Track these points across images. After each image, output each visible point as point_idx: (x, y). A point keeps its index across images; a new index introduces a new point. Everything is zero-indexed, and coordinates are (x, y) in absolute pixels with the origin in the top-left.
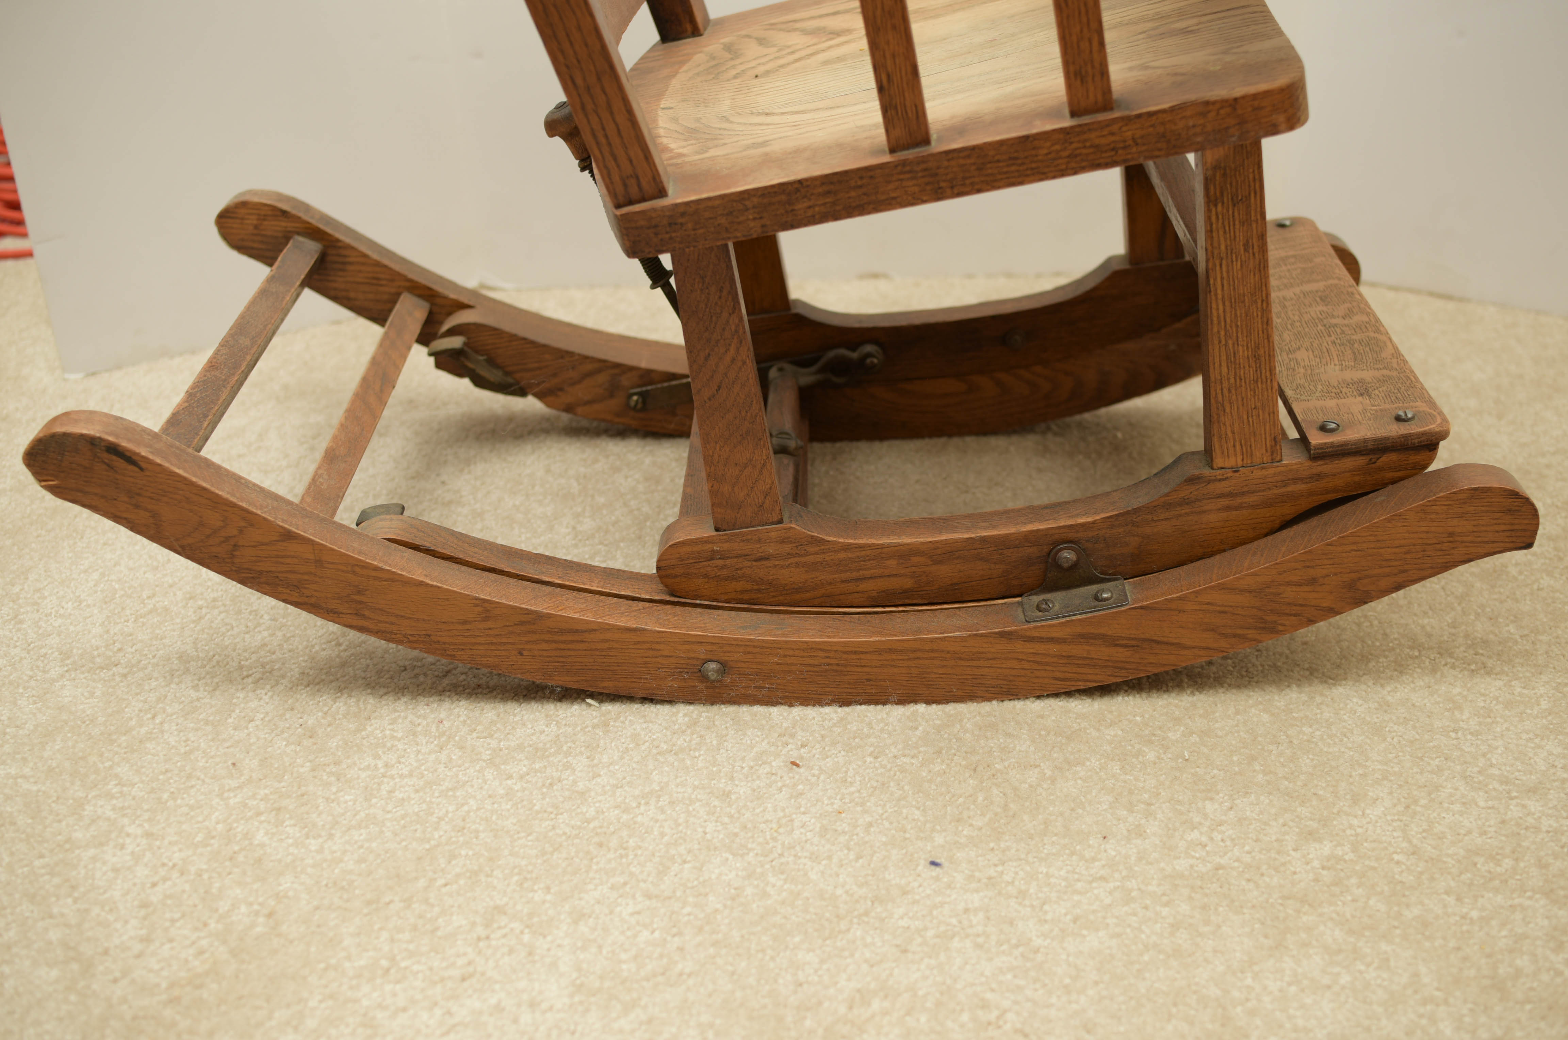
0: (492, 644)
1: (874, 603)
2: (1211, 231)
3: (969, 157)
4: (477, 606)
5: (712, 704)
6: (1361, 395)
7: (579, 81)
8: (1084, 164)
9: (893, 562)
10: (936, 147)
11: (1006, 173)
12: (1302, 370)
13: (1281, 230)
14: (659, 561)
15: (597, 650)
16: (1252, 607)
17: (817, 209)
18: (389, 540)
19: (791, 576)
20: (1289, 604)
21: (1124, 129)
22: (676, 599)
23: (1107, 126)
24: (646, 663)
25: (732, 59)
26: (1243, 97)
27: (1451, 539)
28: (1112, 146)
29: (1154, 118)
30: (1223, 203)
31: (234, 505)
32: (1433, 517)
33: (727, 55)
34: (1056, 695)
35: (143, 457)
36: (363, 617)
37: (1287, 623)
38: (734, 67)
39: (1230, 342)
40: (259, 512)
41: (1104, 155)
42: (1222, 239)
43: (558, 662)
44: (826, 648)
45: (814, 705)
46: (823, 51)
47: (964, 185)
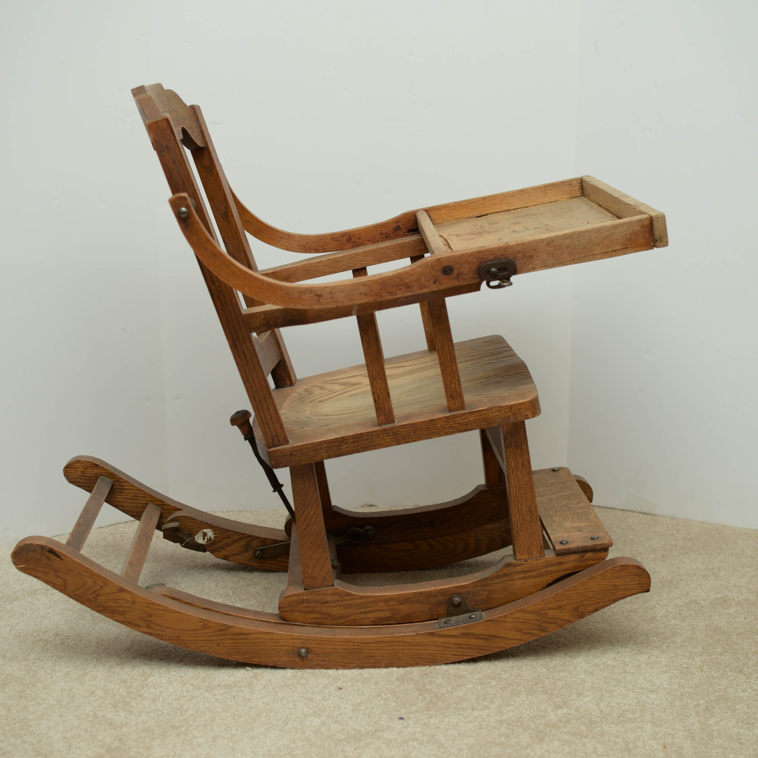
0: (206, 640)
1: (374, 624)
2: (508, 459)
3: (410, 427)
4: (201, 622)
5: (303, 669)
6: (579, 531)
7: (257, 398)
8: (455, 430)
9: (382, 604)
10: (397, 423)
11: (425, 434)
12: (556, 524)
13: (554, 472)
14: (280, 604)
15: (252, 643)
16: (536, 620)
17: (350, 448)
18: (162, 595)
19: (337, 611)
20: (551, 618)
21: (470, 416)
22: (287, 622)
23: (463, 415)
24: (274, 649)
25: (309, 395)
26: (514, 405)
27: (615, 588)
28: (465, 423)
29: (481, 412)
30: (512, 447)
31: (99, 576)
32: (607, 578)
33: (307, 394)
34: (454, 663)
35: (63, 554)
36: (150, 628)
37: (551, 627)
38: (310, 398)
39: (519, 505)
40: (110, 579)
41: (463, 427)
42: (512, 461)
43: (235, 649)
44: (353, 641)
45: (348, 669)
46: (348, 391)
47: (408, 438)
